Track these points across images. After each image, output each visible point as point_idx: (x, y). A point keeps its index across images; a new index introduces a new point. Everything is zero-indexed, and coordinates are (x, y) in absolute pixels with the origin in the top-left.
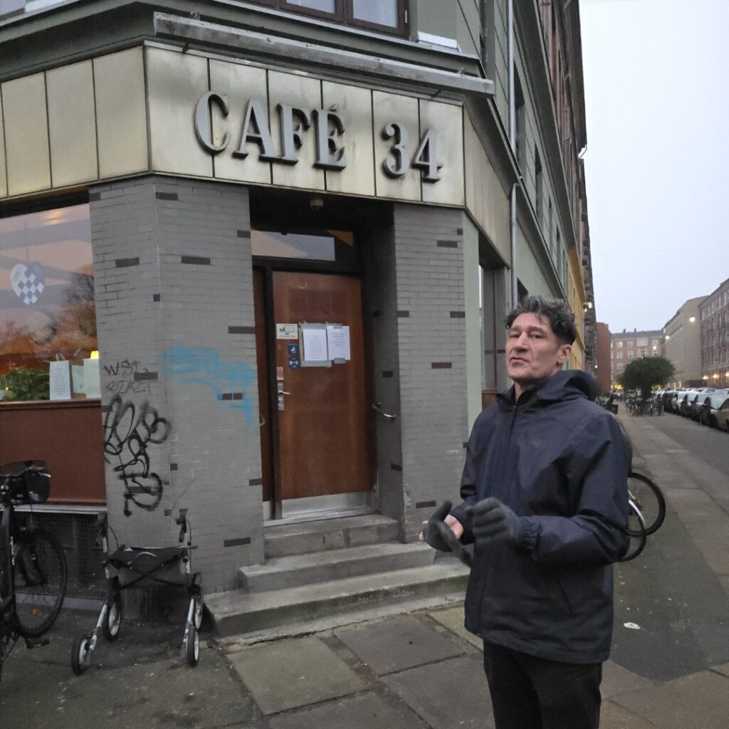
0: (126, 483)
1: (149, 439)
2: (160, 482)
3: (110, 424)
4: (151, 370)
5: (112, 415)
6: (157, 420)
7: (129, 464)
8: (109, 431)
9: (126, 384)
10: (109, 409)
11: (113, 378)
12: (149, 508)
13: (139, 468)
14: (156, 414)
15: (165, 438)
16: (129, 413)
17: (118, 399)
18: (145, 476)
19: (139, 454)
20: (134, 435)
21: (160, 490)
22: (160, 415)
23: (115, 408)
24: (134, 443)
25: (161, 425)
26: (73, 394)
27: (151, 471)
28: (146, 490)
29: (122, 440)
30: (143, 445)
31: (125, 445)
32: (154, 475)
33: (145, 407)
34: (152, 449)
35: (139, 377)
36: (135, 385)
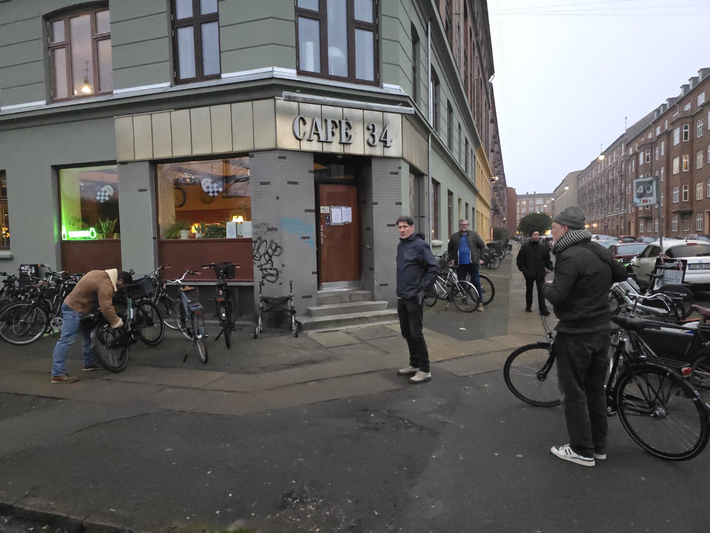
0: (262, 272)
1: (273, 255)
2: (277, 272)
3: (256, 248)
4: (274, 227)
5: (257, 245)
6: (277, 247)
7: (265, 264)
8: (255, 251)
9: (264, 232)
10: (256, 242)
11: (258, 230)
12: (273, 282)
13: (269, 266)
14: (276, 245)
15: (280, 254)
16: (264, 244)
17: (260, 238)
18: (271, 269)
19: (269, 260)
20: (267, 253)
21: (277, 275)
22: (278, 245)
23: (258, 241)
24: (267, 257)
25: (278, 249)
26: (237, 236)
27: (274, 267)
28: (272, 275)
29: (261, 254)
30: (270, 257)
31: (263, 257)
32: (275, 269)
33: (272, 242)
34: (274, 259)
35: (269, 229)
36: (268, 233)
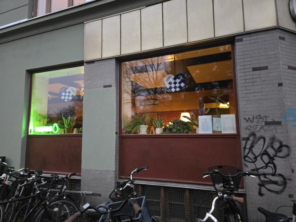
0: (260, 178)
1: (276, 156)
2: (284, 179)
5: (249, 143)
6: (281, 146)
7: (262, 168)
9: (259, 128)
10: (247, 139)
12: (277, 193)
13: (269, 170)
14: (281, 143)
15: (288, 155)
16: (261, 142)
17: (253, 134)
18: (273, 175)
19: (269, 163)
20: (266, 153)
21: (285, 183)
22: (284, 144)
23: (251, 138)
24: (266, 158)
25: (285, 149)
26: (213, 131)
27: (277, 173)
28: (275, 183)
29: (257, 155)
30: (272, 159)
31: (259, 158)
32: (280, 175)
33: (273, 139)
36: (266, 127)
